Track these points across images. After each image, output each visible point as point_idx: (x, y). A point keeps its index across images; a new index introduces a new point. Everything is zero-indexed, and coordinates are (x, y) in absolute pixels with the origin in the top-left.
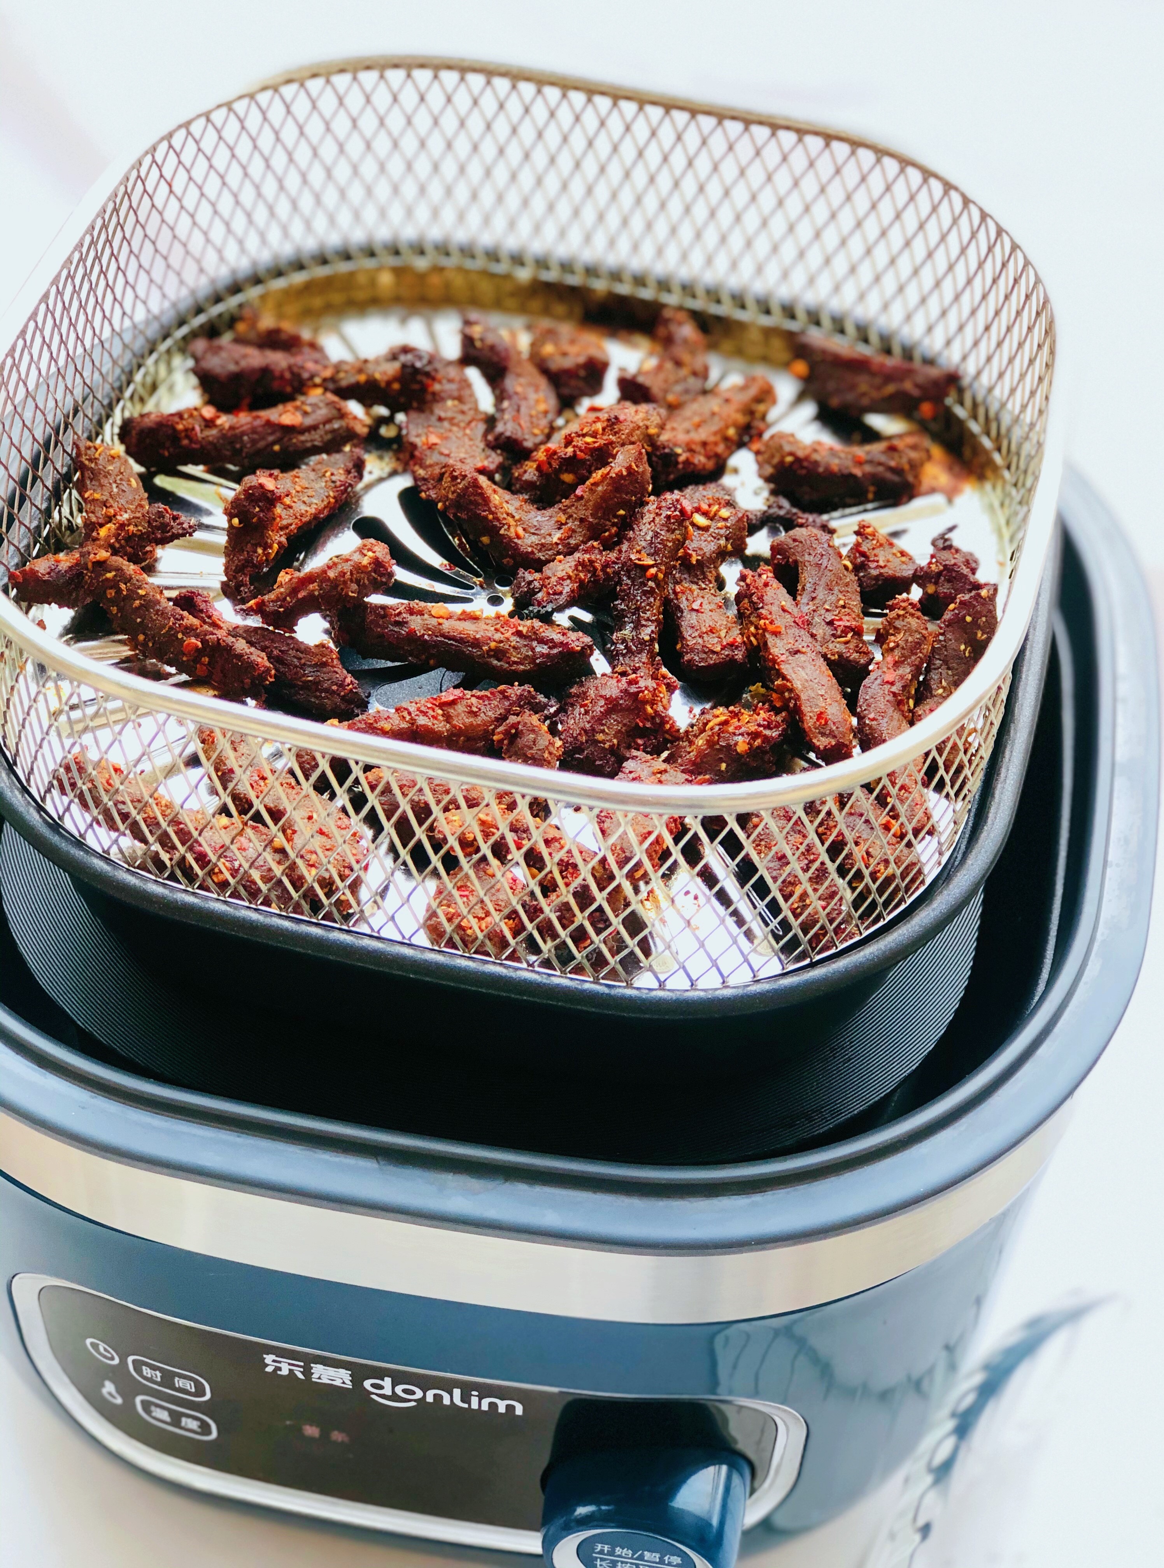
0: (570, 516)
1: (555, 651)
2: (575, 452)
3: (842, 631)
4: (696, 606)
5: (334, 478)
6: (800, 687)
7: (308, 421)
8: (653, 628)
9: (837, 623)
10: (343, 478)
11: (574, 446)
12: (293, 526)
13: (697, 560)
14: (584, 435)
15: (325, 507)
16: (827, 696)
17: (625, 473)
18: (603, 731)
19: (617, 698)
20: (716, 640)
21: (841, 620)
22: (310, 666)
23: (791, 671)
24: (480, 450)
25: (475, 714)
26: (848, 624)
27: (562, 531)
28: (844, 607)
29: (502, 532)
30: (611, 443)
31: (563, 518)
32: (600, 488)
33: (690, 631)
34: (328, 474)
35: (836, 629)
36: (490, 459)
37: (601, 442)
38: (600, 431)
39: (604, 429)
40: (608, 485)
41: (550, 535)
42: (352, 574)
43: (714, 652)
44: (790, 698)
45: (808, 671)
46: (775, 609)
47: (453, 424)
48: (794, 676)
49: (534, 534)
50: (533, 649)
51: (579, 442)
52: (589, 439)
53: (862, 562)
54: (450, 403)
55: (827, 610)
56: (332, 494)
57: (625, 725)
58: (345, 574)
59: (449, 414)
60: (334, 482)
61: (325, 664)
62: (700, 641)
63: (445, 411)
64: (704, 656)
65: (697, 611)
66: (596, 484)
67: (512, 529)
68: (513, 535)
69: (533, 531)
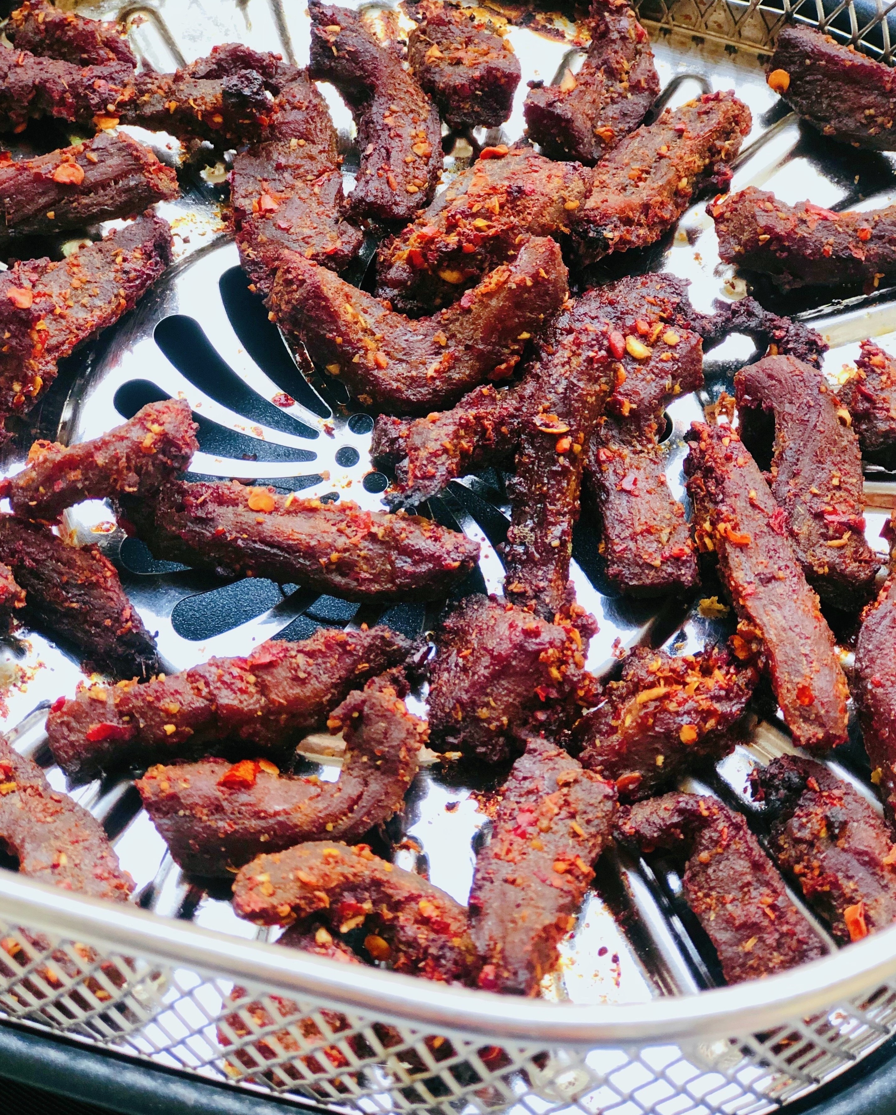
0: (453, 336)
1: (424, 568)
2: (459, 241)
3: (836, 531)
4: (627, 484)
5: (127, 266)
6: (774, 639)
7: (94, 175)
8: (565, 525)
9: (830, 518)
10: (138, 265)
11: (459, 234)
12: (66, 347)
13: (631, 410)
14: (474, 216)
15: (114, 313)
16: (813, 657)
17: (529, 283)
18: (487, 705)
19: (508, 656)
20: (655, 545)
21: (835, 512)
22: (76, 586)
23: (761, 611)
24: (331, 222)
25: (303, 682)
26: (844, 519)
27: (440, 358)
28: (838, 488)
29: (356, 359)
30: (513, 228)
31: (442, 338)
32: (494, 303)
33: (618, 528)
34: (119, 259)
35: (826, 526)
36: (345, 238)
37: (498, 227)
38: (497, 209)
39: (502, 206)
40: (506, 299)
41: (424, 364)
42: (128, 457)
43: (651, 567)
44: (759, 653)
45: (786, 611)
46: (740, 504)
47: (297, 177)
48: (765, 619)
49: (401, 361)
50: (392, 563)
51: (466, 227)
52: (480, 223)
53: (866, 410)
54: (294, 141)
55: (815, 495)
56: (122, 292)
57: (518, 695)
58: (118, 459)
59: (292, 161)
60: (126, 272)
61: (96, 585)
62: (632, 545)
63: (287, 155)
64: (637, 570)
65: (629, 492)
66: (490, 295)
67: (370, 356)
68: (371, 364)
69: (400, 356)
